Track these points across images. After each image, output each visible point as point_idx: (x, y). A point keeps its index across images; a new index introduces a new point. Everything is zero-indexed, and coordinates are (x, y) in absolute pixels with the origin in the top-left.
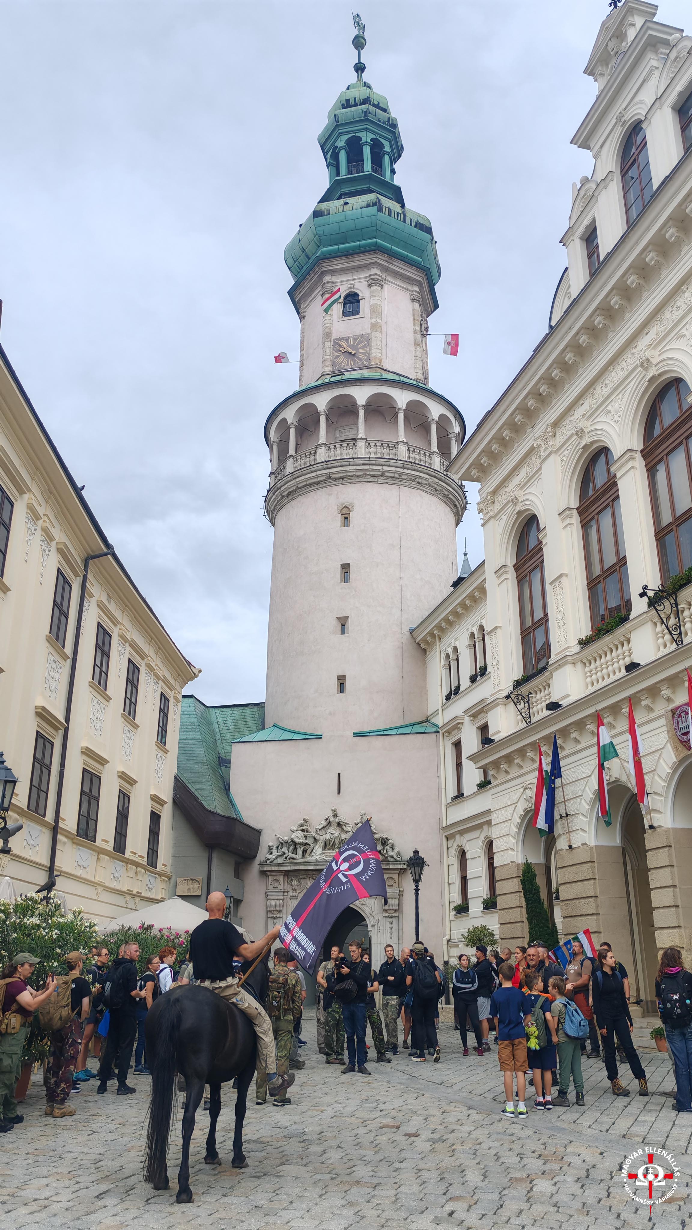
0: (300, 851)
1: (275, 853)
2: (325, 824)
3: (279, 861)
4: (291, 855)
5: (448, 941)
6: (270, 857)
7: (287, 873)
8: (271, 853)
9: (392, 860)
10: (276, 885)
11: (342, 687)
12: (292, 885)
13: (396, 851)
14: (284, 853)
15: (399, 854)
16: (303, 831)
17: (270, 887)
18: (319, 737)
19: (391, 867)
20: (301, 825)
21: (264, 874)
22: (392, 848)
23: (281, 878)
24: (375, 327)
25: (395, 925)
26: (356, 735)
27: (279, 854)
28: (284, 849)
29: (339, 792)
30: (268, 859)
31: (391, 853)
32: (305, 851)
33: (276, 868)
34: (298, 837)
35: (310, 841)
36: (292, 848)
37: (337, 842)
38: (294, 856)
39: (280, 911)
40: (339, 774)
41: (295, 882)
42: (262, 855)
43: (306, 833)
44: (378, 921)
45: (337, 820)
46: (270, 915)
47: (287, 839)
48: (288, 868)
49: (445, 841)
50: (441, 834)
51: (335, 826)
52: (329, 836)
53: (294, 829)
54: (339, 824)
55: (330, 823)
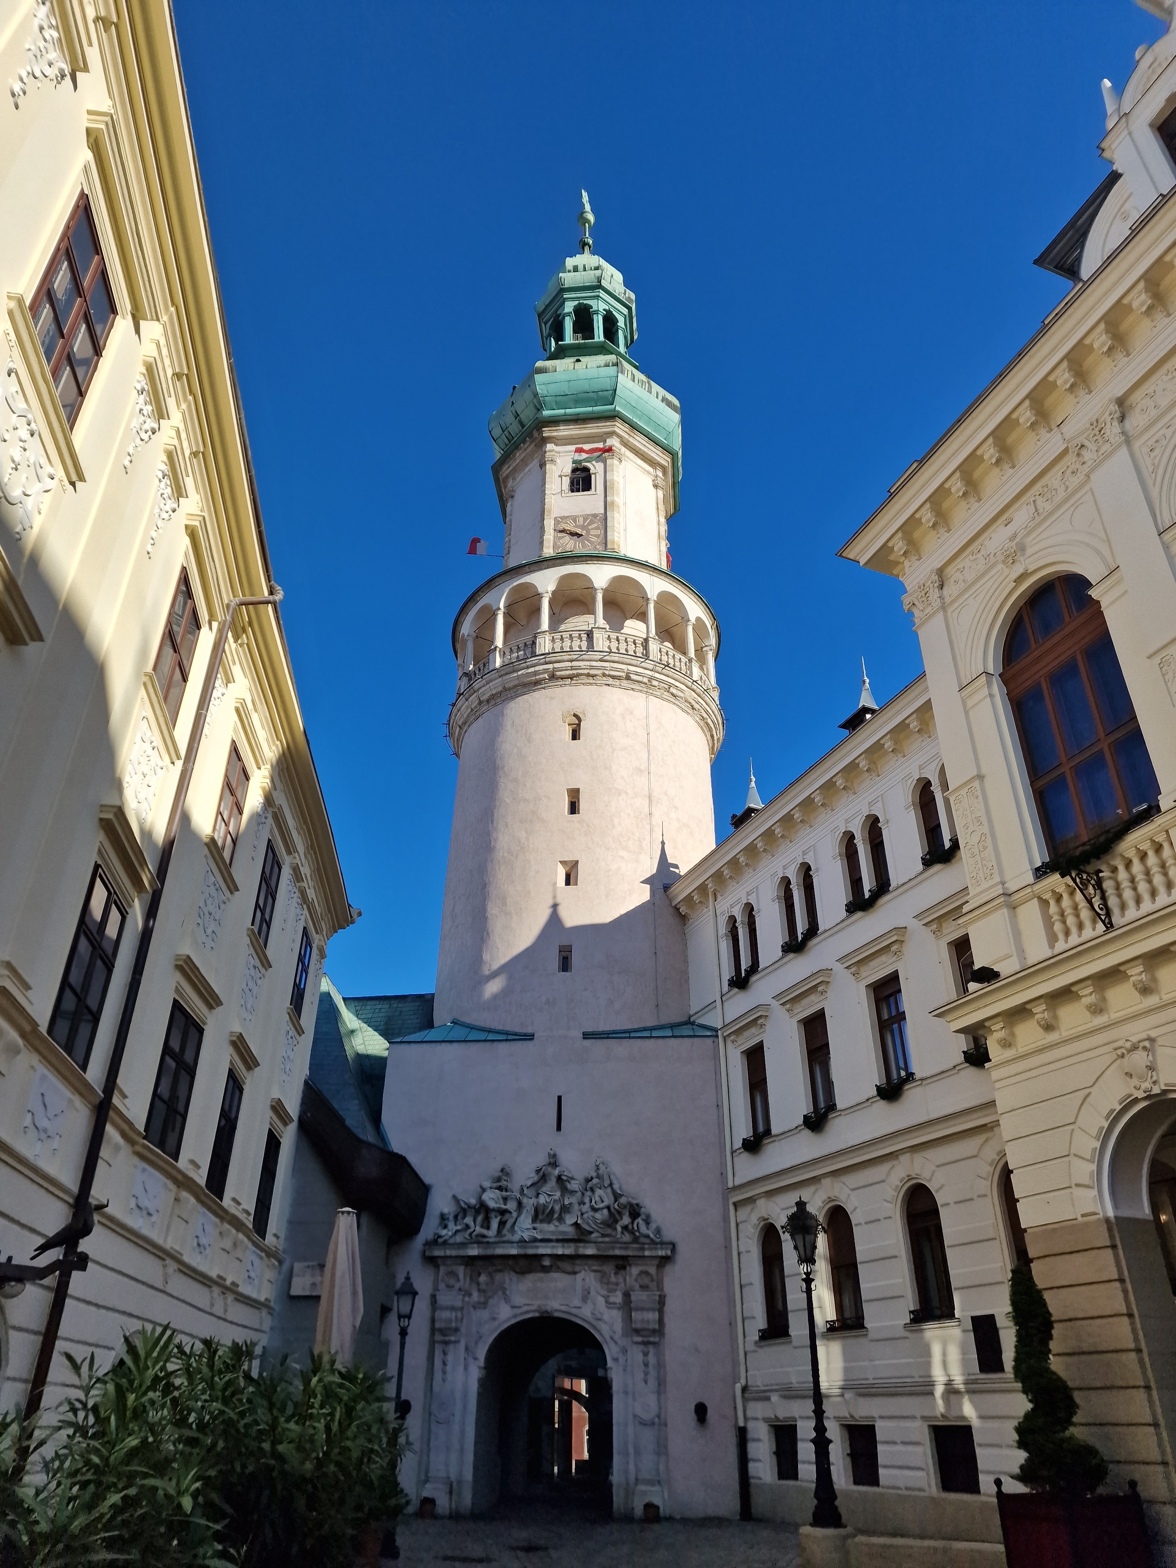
0: (495, 1224)
1: (452, 1227)
2: (536, 1178)
3: (459, 1239)
4: (479, 1230)
5: (744, 1389)
6: (444, 1232)
7: (470, 1261)
8: (445, 1227)
9: (647, 1241)
10: (452, 1282)
11: (565, 963)
12: (478, 1284)
13: (653, 1226)
14: (467, 1227)
15: (658, 1231)
16: (500, 1188)
17: (442, 1286)
18: (529, 1037)
19: (647, 1253)
20: (499, 1180)
21: (431, 1261)
22: (647, 1222)
23: (461, 1270)
24: (610, 506)
25: (652, 1359)
26: (587, 1036)
27: (459, 1227)
28: (469, 1220)
29: (559, 1128)
30: (440, 1237)
31: (643, 1229)
32: (502, 1224)
33: (454, 1253)
34: (492, 1199)
35: (511, 1206)
36: (480, 1218)
37: (557, 1208)
38: (485, 1232)
39: (457, 1330)
40: (560, 1098)
41: (483, 1278)
42: (429, 1229)
43: (504, 1194)
44: (624, 1351)
45: (556, 1172)
46: (438, 1337)
47: (473, 1201)
48: (474, 1251)
49: (732, 1208)
50: (725, 1200)
51: (552, 1183)
52: (542, 1200)
53: (487, 1184)
54: (559, 1178)
55: (544, 1175)
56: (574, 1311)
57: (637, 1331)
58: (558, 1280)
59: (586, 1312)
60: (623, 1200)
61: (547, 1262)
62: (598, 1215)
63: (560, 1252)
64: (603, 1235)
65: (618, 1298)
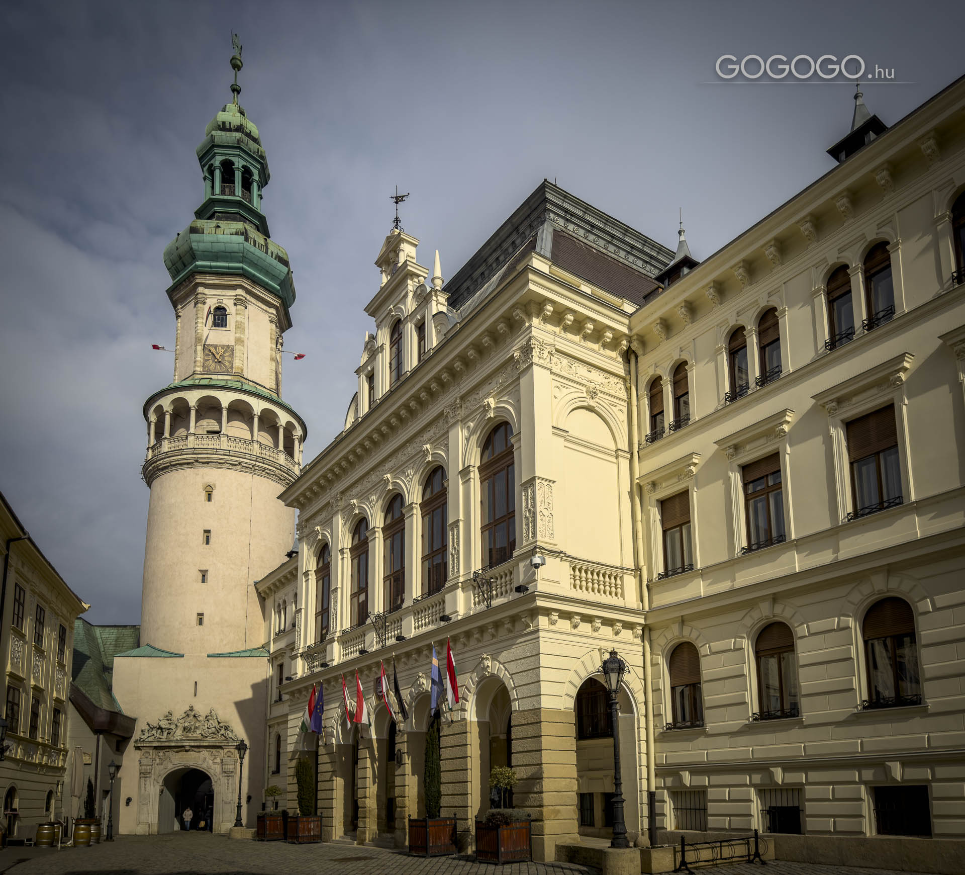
0: (165, 734)
1: (147, 735)
2: (184, 716)
3: (150, 739)
4: (158, 736)
7: (156, 748)
8: (144, 735)
9: (231, 740)
10: (147, 755)
11: (200, 622)
12: (159, 756)
13: (234, 734)
14: (154, 735)
15: (236, 736)
16: (168, 720)
17: (143, 757)
18: (182, 656)
19: (230, 744)
20: (167, 716)
21: (138, 748)
23: (151, 751)
24: (239, 341)
25: (230, 781)
26: (209, 656)
27: (150, 735)
28: (154, 732)
29: (195, 695)
30: (141, 739)
31: (230, 735)
32: (169, 733)
33: (147, 745)
34: (164, 725)
35: (173, 727)
36: (159, 731)
37: (193, 728)
38: (161, 737)
39: (150, 773)
41: (161, 754)
42: (137, 735)
43: (170, 722)
44: (220, 779)
45: (193, 713)
46: (142, 775)
47: (155, 725)
48: (157, 744)
49: (268, 728)
50: (266, 724)
51: (192, 717)
52: (186, 724)
53: (161, 719)
54: (194, 716)
55: (188, 715)
56: (199, 766)
57: (225, 772)
58: (192, 754)
59: (204, 766)
60: (221, 725)
61: (187, 748)
62: (210, 730)
63: (193, 744)
64: (213, 738)
65: (218, 760)
